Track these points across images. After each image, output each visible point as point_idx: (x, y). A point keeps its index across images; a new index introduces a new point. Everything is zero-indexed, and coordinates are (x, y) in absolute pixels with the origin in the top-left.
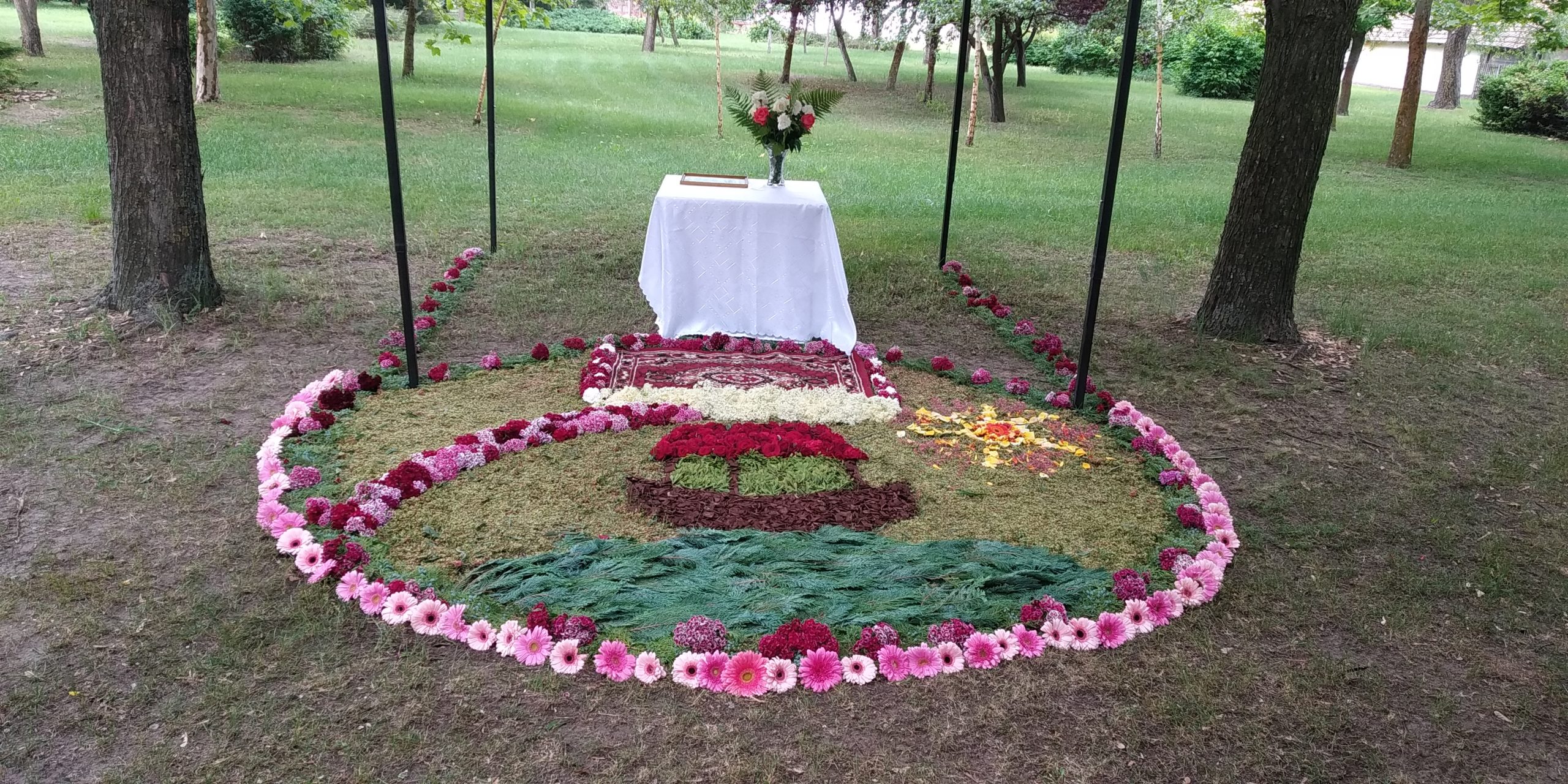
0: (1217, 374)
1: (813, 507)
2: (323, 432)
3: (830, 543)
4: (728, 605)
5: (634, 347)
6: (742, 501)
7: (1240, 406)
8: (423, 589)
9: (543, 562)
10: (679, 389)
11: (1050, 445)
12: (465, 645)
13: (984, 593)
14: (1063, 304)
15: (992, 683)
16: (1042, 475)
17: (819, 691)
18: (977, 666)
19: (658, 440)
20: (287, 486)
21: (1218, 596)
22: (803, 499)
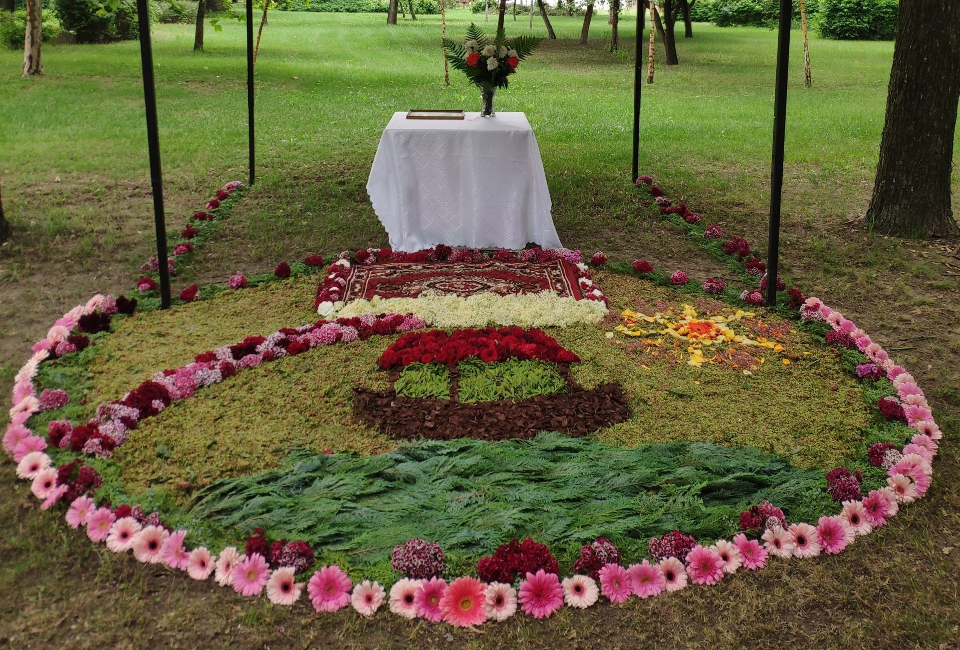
0: (893, 269)
1: (530, 413)
2: (77, 355)
3: (547, 451)
4: (447, 523)
5: (367, 261)
6: (461, 409)
7: (918, 298)
8: (148, 514)
9: (266, 482)
10: (404, 300)
11: (749, 342)
12: (184, 575)
13: (701, 501)
14: (745, 210)
15: (717, 602)
16: (746, 372)
17: (541, 617)
18: (701, 582)
19: (385, 349)
20: (35, 408)
21: (931, 491)
22: (522, 405)
